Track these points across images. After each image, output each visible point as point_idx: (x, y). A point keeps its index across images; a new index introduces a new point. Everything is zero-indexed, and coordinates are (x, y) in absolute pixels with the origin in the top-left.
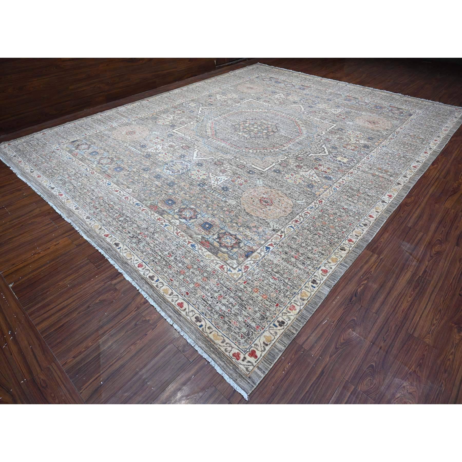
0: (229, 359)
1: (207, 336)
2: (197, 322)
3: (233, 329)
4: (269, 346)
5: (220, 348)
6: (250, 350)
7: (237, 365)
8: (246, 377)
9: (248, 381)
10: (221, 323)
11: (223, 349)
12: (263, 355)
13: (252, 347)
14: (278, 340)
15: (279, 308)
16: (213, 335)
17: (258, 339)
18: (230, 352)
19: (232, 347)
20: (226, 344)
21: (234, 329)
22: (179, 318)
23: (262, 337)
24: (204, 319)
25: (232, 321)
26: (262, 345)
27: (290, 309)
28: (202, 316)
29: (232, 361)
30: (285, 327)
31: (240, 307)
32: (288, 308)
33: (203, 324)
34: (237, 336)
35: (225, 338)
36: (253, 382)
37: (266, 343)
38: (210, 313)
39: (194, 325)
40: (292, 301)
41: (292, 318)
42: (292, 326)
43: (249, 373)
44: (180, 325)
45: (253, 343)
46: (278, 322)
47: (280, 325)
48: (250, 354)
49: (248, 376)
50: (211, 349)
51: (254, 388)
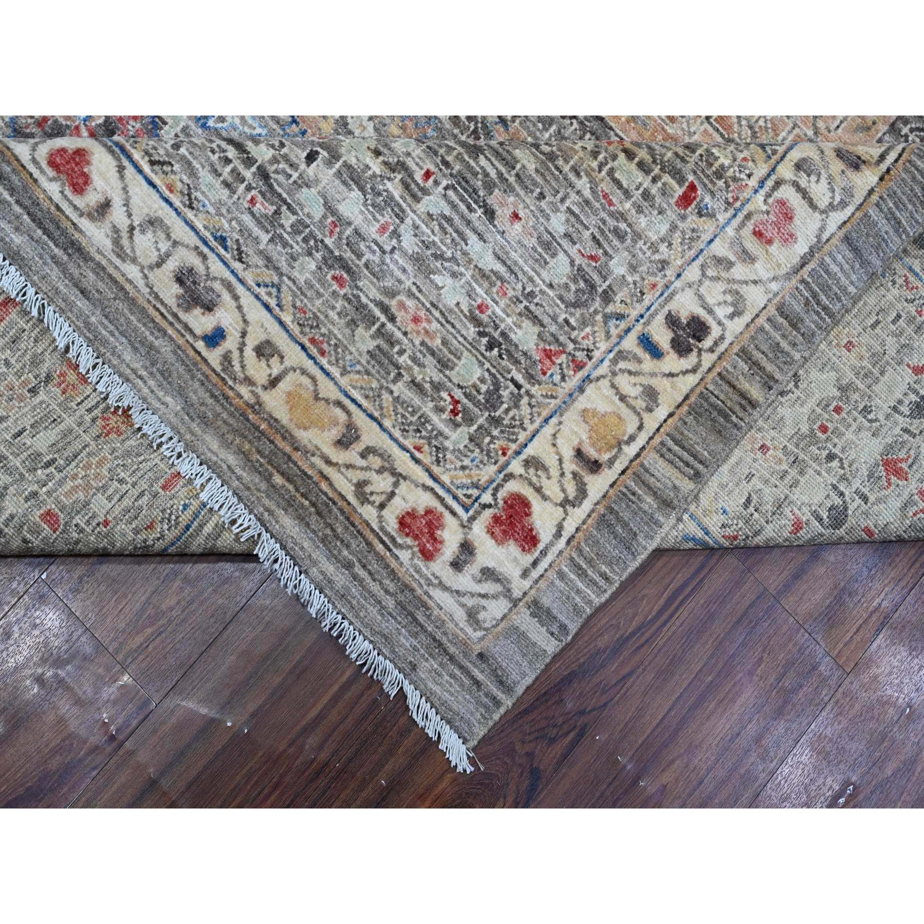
0: (380, 547)
1: (252, 401)
2: (187, 310)
3: (403, 360)
4: (608, 476)
5: (327, 479)
6: (501, 494)
7: (419, 591)
8: (465, 655)
9: (476, 673)
10: (333, 315)
11: (344, 485)
12: (569, 528)
13: (510, 476)
14: (657, 440)
15: (692, 220)
16: (289, 394)
17: (548, 430)
18: (382, 506)
19: (399, 477)
20: (363, 455)
21: (414, 359)
22: (76, 273)
23: (571, 418)
24: (229, 287)
25: (402, 305)
26: (570, 466)
27: (758, 234)
28: (216, 267)
29: (394, 564)
30: (708, 360)
31: (454, 206)
32: (750, 226)
33: (225, 324)
34: (427, 408)
35: (360, 419)
36: (501, 683)
37: (592, 453)
38: (265, 238)
39: (170, 331)
40: (786, 171)
41: (756, 297)
42: (744, 353)
43: (482, 639)
44: (87, 324)
45: (518, 453)
46: (672, 321)
47: (679, 347)
48: (496, 519)
49: (477, 649)
50: (278, 479)
51: (502, 710)
